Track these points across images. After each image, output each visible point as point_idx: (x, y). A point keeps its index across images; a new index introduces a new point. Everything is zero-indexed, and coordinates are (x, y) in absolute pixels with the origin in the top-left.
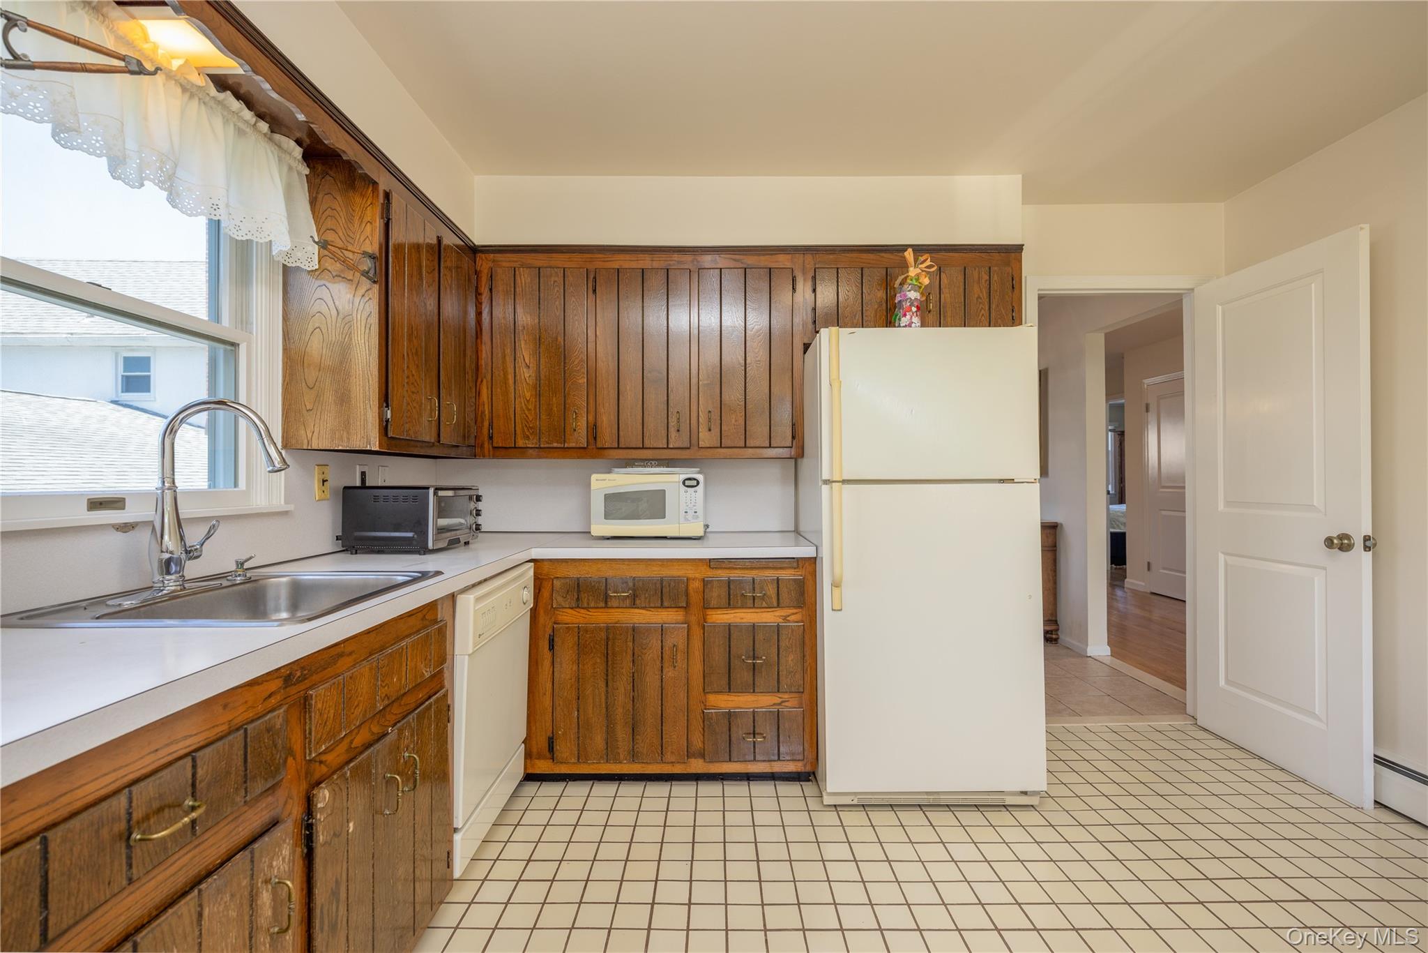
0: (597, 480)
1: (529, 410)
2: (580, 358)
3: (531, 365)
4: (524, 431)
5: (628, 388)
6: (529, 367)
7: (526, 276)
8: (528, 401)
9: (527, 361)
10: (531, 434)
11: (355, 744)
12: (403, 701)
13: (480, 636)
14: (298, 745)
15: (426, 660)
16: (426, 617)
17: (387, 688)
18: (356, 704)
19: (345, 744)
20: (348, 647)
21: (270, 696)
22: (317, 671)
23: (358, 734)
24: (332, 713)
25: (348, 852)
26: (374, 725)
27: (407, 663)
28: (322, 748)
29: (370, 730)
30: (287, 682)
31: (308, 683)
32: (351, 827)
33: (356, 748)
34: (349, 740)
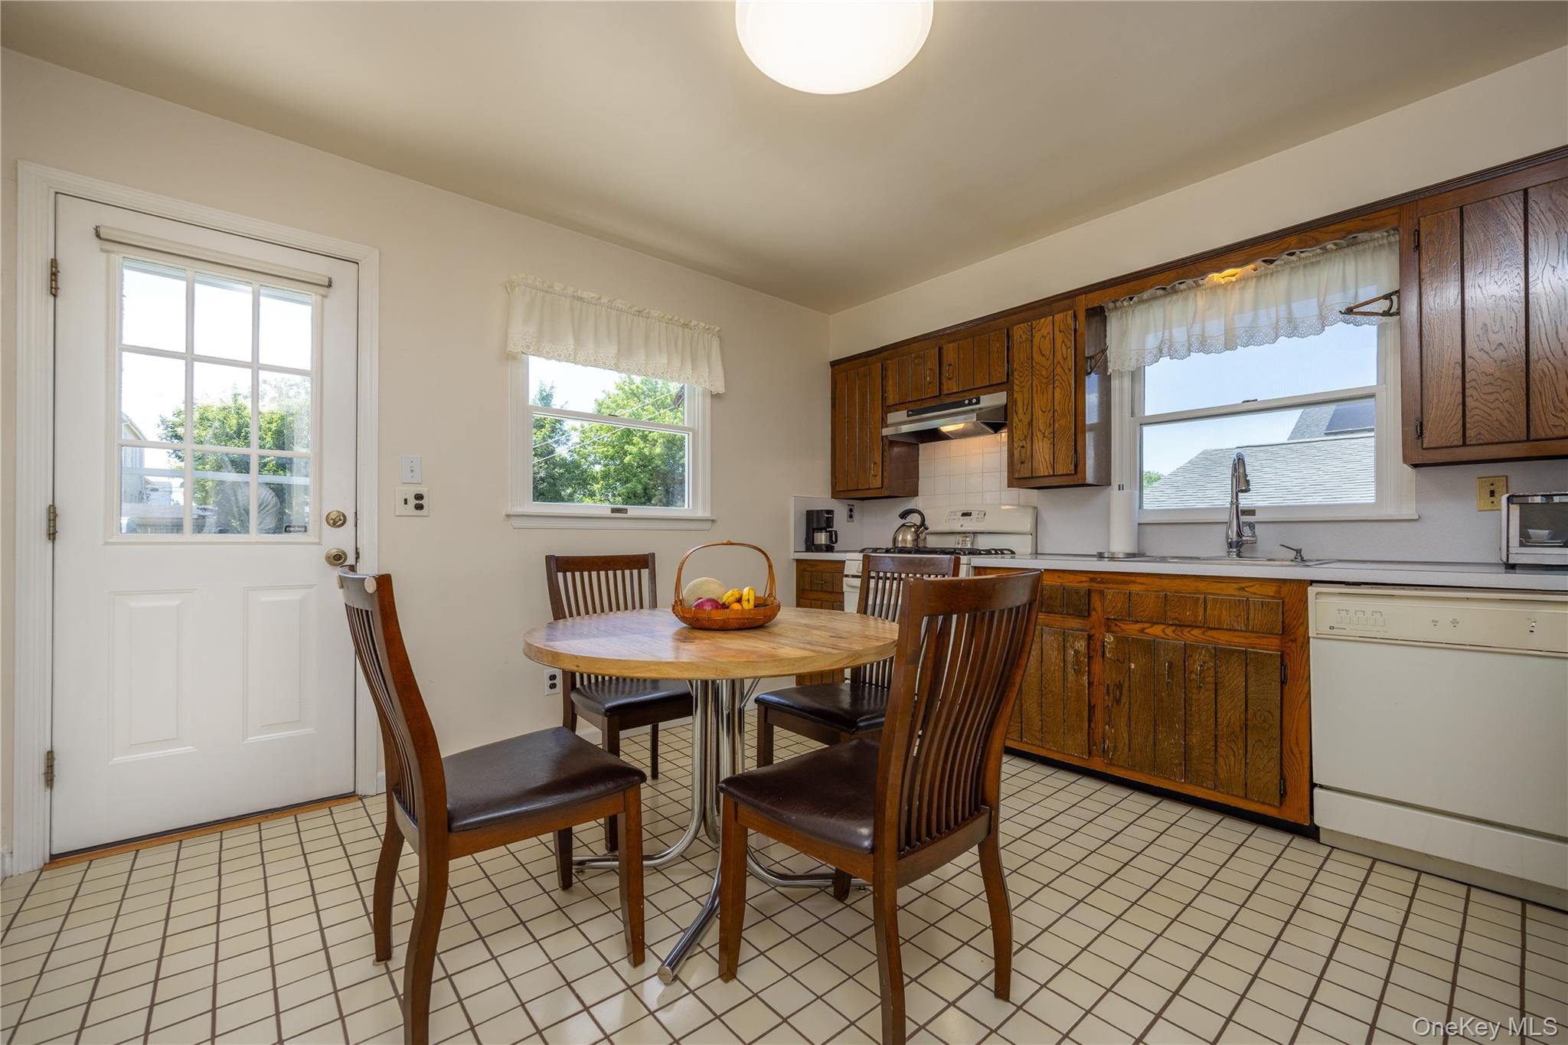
11: (1147, 631)
12: (1209, 633)
13: (1332, 628)
14: (1099, 609)
15: (1237, 617)
16: (1246, 589)
17: (1177, 614)
18: (1142, 609)
19: (1138, 626)
20: (1139, 580)
21: (1082, 582)
22: (1112, 583)
23: (1151, 627)
24: (1119, 605)
25: (1130, 676)
26: (1169, 631)
27: (1205, 610)
28: (1112, 617)
29: (1163, 631)
30: (1092, 580)
31: (1106, 586)
32: (1133, 666)
33: (1146, 633)
34: (1142, 626)
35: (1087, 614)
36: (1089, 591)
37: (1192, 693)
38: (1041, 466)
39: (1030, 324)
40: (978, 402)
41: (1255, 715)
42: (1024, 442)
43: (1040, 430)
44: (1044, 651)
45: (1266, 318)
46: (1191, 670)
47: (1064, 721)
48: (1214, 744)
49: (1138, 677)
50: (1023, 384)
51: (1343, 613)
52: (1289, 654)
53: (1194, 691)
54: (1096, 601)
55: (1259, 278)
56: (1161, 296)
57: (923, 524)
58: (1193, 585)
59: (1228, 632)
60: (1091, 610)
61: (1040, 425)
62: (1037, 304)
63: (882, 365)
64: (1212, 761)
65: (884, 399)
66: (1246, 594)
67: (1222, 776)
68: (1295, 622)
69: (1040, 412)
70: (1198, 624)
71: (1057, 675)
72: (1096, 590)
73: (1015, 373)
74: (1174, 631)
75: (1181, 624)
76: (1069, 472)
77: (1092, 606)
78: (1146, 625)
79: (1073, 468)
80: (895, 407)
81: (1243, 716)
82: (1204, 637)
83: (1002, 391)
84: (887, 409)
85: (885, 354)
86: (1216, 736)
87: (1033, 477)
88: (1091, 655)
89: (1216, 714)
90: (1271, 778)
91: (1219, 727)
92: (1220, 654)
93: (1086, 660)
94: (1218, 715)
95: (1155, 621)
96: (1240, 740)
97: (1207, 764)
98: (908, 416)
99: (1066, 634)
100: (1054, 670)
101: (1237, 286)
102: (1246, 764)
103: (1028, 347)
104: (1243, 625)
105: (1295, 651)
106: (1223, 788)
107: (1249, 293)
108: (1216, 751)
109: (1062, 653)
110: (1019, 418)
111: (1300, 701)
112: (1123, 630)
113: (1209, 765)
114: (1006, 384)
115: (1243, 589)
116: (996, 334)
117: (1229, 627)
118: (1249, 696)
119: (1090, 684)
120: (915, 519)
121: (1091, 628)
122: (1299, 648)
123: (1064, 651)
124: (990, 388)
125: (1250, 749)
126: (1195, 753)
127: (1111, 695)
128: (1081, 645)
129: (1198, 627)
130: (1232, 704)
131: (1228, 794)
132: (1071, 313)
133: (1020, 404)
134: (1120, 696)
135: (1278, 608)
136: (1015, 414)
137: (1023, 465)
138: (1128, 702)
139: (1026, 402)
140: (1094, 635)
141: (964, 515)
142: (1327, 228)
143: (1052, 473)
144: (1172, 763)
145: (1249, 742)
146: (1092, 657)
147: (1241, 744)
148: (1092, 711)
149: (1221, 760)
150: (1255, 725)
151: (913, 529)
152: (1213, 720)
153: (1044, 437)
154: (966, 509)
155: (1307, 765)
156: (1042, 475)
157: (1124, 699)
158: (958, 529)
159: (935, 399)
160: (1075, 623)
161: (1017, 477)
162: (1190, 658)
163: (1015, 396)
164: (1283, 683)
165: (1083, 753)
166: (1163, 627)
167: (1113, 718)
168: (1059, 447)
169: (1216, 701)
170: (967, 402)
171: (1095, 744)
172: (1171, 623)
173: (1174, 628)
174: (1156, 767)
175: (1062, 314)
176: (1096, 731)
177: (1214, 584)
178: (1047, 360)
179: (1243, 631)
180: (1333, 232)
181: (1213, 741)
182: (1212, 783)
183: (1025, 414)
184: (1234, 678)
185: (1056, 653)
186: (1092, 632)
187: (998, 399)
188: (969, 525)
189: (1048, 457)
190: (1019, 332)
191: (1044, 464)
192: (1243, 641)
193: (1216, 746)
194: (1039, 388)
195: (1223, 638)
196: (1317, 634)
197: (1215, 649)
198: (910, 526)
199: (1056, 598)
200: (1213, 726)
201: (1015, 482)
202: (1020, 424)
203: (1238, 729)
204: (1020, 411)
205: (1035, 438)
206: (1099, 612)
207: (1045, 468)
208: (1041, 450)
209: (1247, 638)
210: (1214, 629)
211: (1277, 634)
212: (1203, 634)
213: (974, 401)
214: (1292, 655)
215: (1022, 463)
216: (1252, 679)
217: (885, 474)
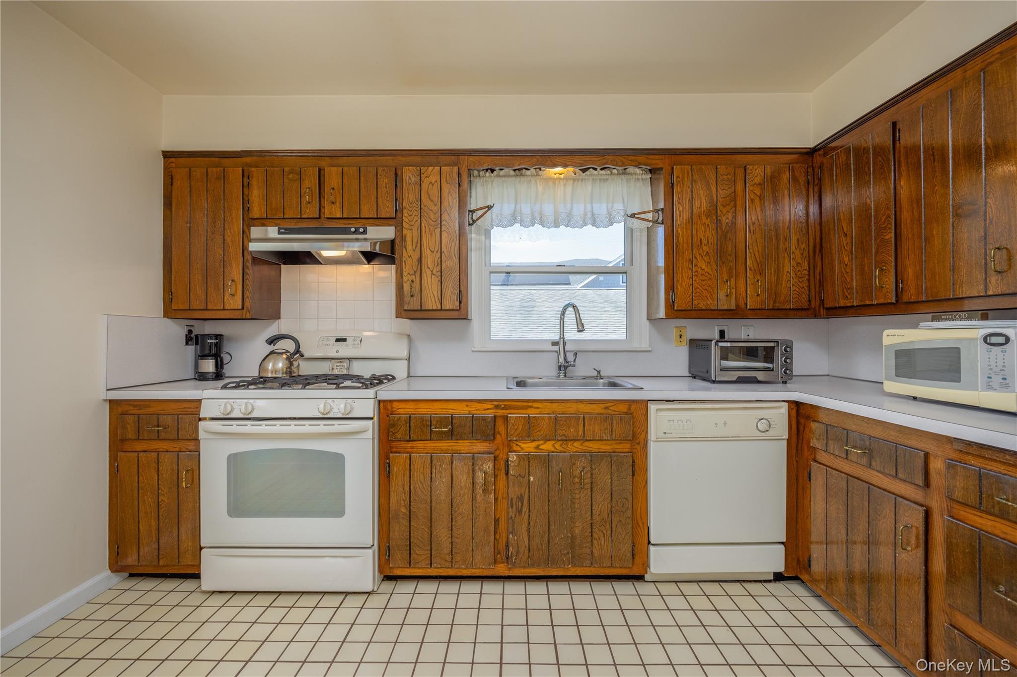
0: (888, 336)
1: (847, 273)
2: (887, 214)
3: (848, 233)
4: (844, 293)
5: (935, 233)
6: (846, 235)
7: (843, 156)
8: (846, 265)
9: (845, 230)
10: (849, 294)
11: (541, 447)
12: (587, 444)
13: (665, 433)
14: (503, 432)
15: (605, 430)
16: (610, 408)
17: (564, 431)
18: (538, 430)
19: (535, 444)
20: (535, 405)
21: (488, 409)
22: (514, 409)
23: (544, 444)
24: (520, 427)
25: (529, 488)
26: (558, 445)
27: (584, 426)
28: (515, 439)
29: (553, 446)
30: (497, 407)
31: (508, 411)
32: (532, 479)
33: (541, 449)
34: (537, 444)
35: (493, 438)
36: (495, 417)
37: (575, 494)
38: (430, 300)
39: (418, 168)
40: (365, 232)
41: (617, 502)
42: (414, 277)
43: (428, 268)
44: (454, 477)
45: (579, 210)
46: (574, 475)
47: (473, 539)
48: (590, 531)
49: (536, 487)
50: (412, 223)
51: (671, 423)
52: (636, 453)
53: (577, 492)
54: (501, 427)
55: (574, 180)
56: (512, 176)
57: (298, 351)
58: (573, 408)
59: (598, 442)
60: (496, 434)
61: (429, 263)
62: (424, 152)
63: (243, 170)
64: (589, 545)
65: (246, 209)
66: (610, 411)
67: (596, 555)
68: (639, 430)
69: (429, 252)
70: (579, 438)
71: (466, 497)
72: (500, 416)
73: (405, 211)
74: (561, 446)
75: (567, 439)
76: (455, 308)
77: (497, 430)
78: (541, 442)
79: (458, 304)
80: (263, 222)
81: (609, 506)
82: (582, 447)
83: (390, 225)
84: (250, 222)
85: (248, 160)
86: (592, 524)
87: (421, 310)
88: (496, 474)
89: (592, 507)
90: (626, 548)
91: (594, 517)
92: (593, 458)
93: (493, 479)
94: (593, 508)
95: (548, 438)
96: (608, 524)
97: (586, 547)
98: (279, 233)
99: (475, 458)
100: (464, 493)
101: (562, 183)
102: (612, 540)
103: (417, 190)
104: (609, 436)
105: (639, 451)
106: (597, 564)
107: (569, 189)
108: (592, 536)
109: (471, 476)
110: (408, 254)
111: (643, 486)
112: (522, 449)
113: (587, 548)
114: (394, 219)
115: (607, 408)
116: (384, 170)
117: (599, 439)
118: (613, 489)
119: (496, 499)
120: (287, 345)
121: (496, 450)
122: (642, 448)
123: (473, 474)
124: (377, 221)
125: (614, 529)
126: (578, 541)
127: (514, 507)
128: (488, 466)
129: (578, 440)
130: (603, 497)
131: (600, 567)
132: (455, 169)
133: (409, 240)
134: (522, 506)
135: (630, 421)
136: (404, 249)
137: (412, 298)
138: (528, 510)
139: (415, 240)
140: (498, 456)
141: (338, 340)
142: (628, 157)
143: (439, 308)
144: (562, 554)
145: (613, 525)
146: (497, 475)
147: (608, 527)
148: (497, 524)
149: (595, 542)
150: (617, 510)
151: (285, 356)
152: (589, 513)
153: (432, 274)
154: (341, 335)
155: (646, 532)
156: (431, 308)
157: (525, 509)
158: (333, 354)
159: (314, 221)
160: (481, 446)
161: (406, 308)
162: (574, 466)
163: (405, 232)
164: (633, 475)
165: (489, 565)
166: (553, 442)
167: (515, 527)
168: (446, 284)
169: (591, 498)
170: (353, 230)
171: (499, 553)
172: (560, 439)
173: (561, 442)
174: (550, 560)
175: (448, 168)
176: (500, 540)
177: (590, 405)
178: (435, 205)
179: (609, 440)
180: (631, 161)
181: (590, 529)
182: (589, 562)
183: (414, 251)
184: (603, 477)
185: (465, 477)
186: (497, 453)
187: (387, 232)
188: (344, 351)
189: (437, 293)
190: (409, 175)
191: (433, 299)
192: (608, 447)
193: (592, 532)
194: (427, 230)
195: (594, 446)
196: (657, 438)
197: (591, 456)
198: (282, 353)
199: (465, 426)
200: (590, 517)
201: (404, 314)
202: (409, 260)
203: (606, 516)
204: (410, 247)
205: (424, 274)
206: (503, 436)
207: (434, 302)
208: (430, 287)
209: (610, 445)
210: (590, 440)
211: (630, 440)
212: (582, 445)
213: (361, 230)
214: (637, 454)
215: (412, 296)
216: (615, 476)
217: (247, 294)
